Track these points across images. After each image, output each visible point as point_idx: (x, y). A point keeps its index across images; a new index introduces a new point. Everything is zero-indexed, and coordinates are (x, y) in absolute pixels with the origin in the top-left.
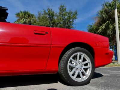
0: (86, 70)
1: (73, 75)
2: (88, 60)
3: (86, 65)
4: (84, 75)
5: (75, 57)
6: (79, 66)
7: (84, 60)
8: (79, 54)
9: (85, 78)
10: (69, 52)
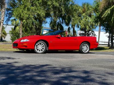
0: (87, 49)
1: (83, 50)
2: (88, 46)
3: (87, 48)
4: (86, 51)
5: (84, 46)
6: (85, 48)
7: (87, 46)
8: (85, 44)
9: (87, 52)
10: (82, 44)
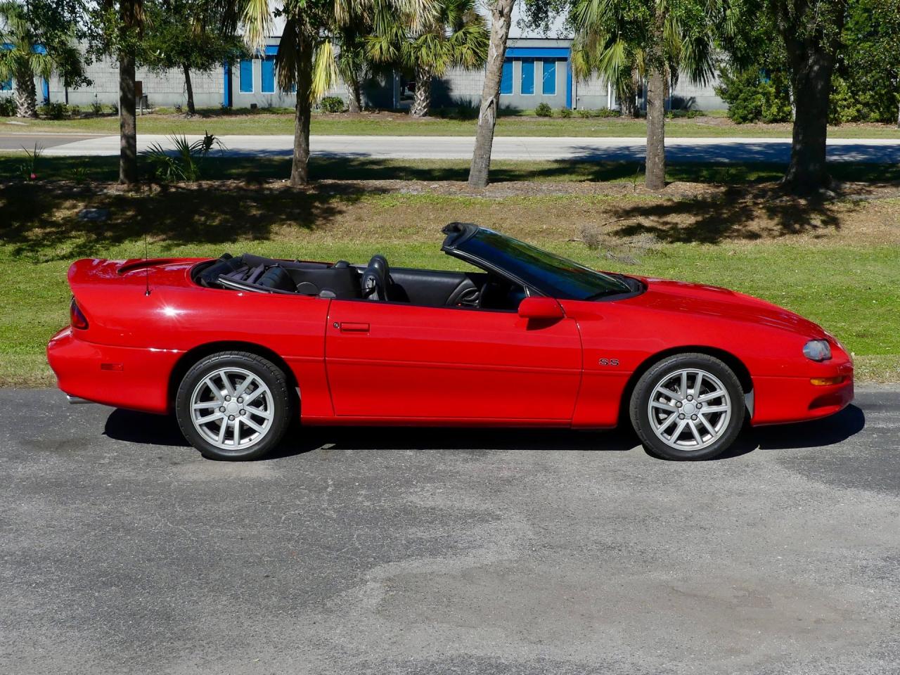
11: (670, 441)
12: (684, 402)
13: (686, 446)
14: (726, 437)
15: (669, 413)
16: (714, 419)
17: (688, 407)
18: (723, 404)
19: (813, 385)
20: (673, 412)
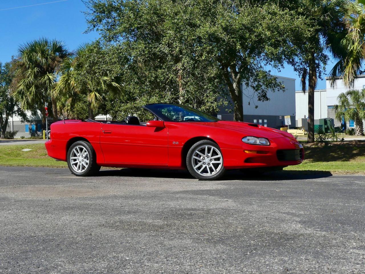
11: (199, 172)
12: (206, 158)
13: (205, 175)
14: (219, 173)
15: (200, 161)
16: (216, 166)
17: (207, 160)
18: (220, 161)
19: (246, 153)
20: (201, 161)
